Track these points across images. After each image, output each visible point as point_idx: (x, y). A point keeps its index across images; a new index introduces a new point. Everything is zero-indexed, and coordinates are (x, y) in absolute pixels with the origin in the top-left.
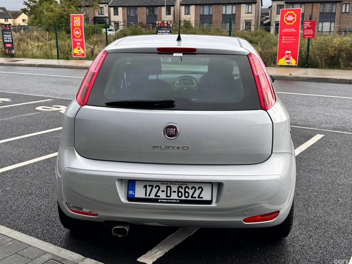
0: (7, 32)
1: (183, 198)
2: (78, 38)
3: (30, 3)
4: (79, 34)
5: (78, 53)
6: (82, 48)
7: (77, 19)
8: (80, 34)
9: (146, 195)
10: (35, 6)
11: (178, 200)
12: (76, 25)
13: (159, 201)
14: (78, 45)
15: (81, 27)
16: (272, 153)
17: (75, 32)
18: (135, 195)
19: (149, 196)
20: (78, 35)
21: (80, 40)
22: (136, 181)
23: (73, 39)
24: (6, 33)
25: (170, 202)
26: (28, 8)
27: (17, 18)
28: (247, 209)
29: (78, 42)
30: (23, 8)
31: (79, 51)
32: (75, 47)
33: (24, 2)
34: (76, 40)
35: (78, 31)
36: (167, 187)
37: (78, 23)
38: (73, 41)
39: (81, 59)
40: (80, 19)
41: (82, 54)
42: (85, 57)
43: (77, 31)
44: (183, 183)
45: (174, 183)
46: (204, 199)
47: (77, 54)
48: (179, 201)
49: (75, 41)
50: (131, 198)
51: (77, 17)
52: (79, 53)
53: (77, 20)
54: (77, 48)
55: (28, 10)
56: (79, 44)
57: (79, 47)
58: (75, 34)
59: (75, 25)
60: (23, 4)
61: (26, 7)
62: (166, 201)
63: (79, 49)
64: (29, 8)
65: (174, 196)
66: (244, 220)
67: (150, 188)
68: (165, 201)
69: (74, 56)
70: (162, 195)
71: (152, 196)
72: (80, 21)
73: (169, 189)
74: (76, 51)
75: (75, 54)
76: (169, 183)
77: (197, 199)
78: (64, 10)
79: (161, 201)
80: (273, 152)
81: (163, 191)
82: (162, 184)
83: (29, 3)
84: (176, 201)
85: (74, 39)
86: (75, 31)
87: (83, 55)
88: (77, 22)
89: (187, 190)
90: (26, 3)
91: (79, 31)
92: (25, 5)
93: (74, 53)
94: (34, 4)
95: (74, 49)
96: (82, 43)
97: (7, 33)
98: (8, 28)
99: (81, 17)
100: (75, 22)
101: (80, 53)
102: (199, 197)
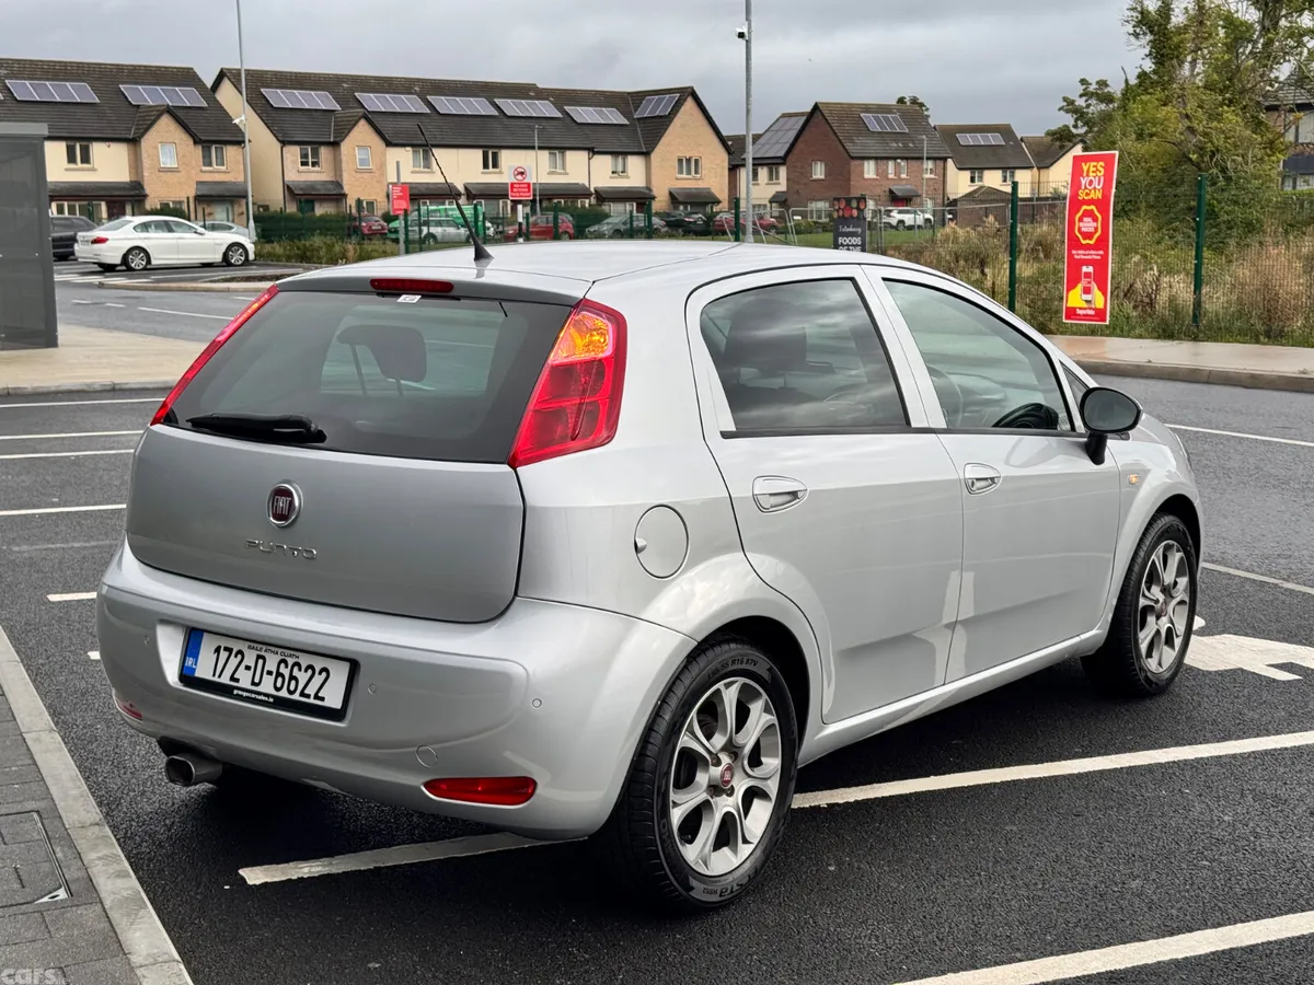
0: (848, 227)
1: (284, 693)
2: (1088, 247)
3: (1088, 106)
4: (1092, 230)
5: (1080, 309)
6: (1099, 289)
7: (1092, 169)
8: (1096, 229)
9: (214, 675)
10: (1107, 118)
11: (273, 696)
12: (1087, 194)
13: (235, 692)
14: (1087, 275)
15: (1102, 204)
16: (516, 594)
17: (1081, 224)
18: (195, 669)
19: (220, 676)
20: (1088, 236)
21: (1095, 255)
22: (205, 635)
23: (1069, 251)
24: (846, 229)
25: (255, 699)
26: (1075, 126)
27: (1052, 164)
28: (422, 752)
29: (1087, 262)
30: (1054, 127)
31: (1088, 297)
32: (1071, 286)
33: (1065, 99)
34: (1079, 254)
35: (1090, 219)
36: (259, 657)
37: (1095, 188)
38: (1070, 256)
39: (1093, 332)
40: (1102, 173)
41: (1095, 309)
42: (1107, 323)
43: (1085, 219)
44: (292, 652)
45: (273, 649)
46: (325, 704)
47: (1079, 312)
48: (271, 700)
49: (1076, 257)
50: (187, 677)
51: (1095, 164)
52: (1085, 305)
53: (1091, 174)
54: (1079, 287)
55: (1074, 131)
56: (1090, 269)
57: (1089, 283)
58: (1079, 229)
59: (1082, 195)
60: (1060, 109)
61: (1069, 120)
62: (248, 694)
63: (1087, 291)
64: (1080, 123)
65: (267, 686)
66: (427, 785)
67: (227, 654)
68: (245, 694)
69: (1066, 318)
70: (245, 680)
71: (225, 679)
72: (1102, 178)
73: (261, 662)
74: (1075, 298)
75: (1071, 313)
76: (264, 647)
77: (312, 700)
78: (1191, 130)
79: (237, 695)
80: (519, 593)
81: (248, 668)
82: (249, 647)
83: (1084, 105)
84: (266, 699)
85: (1074, 252)
86: (1081, 220)
87: (1100, 314)
88: (1091, 183)
89: (296, 672)
90: (1072, 102)
91: (1095, 220)
92: (1067, 111)
93: (1067, 308)
94: (1103, 106)
95: (1068, 291)
96: (1101, 266)
97: (851, 229)
98: (855, 213)
99: (1108, 161)
100: (1083, 181)
101: (1090, 309)
102: (317, 697)
